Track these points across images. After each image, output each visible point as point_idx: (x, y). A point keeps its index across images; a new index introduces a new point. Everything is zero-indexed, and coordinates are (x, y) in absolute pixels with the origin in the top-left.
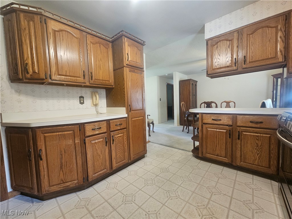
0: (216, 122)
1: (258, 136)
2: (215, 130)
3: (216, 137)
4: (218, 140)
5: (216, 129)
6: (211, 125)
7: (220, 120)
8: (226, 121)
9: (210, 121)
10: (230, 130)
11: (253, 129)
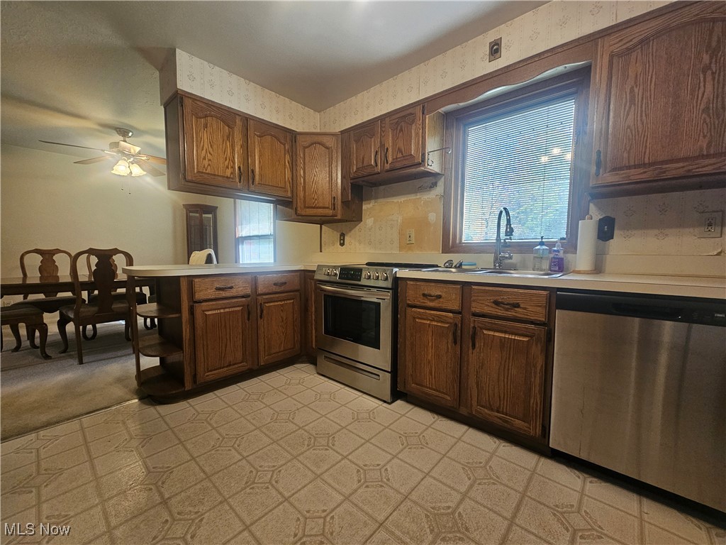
0: (223, 294)
1: (282, 305)
2: (222, 311)
3: (225, 326)
4: (228, 330)
5: (224, 308)
6: (214, 303)
7: (231, 288)
8: (241, 289)
9: (211, 293)
10: (248, 305)
11: (277, 295)
